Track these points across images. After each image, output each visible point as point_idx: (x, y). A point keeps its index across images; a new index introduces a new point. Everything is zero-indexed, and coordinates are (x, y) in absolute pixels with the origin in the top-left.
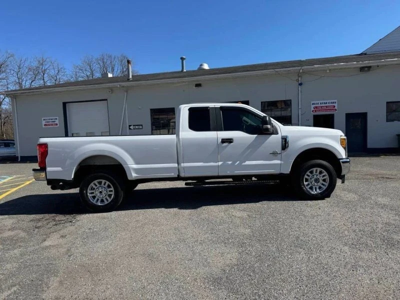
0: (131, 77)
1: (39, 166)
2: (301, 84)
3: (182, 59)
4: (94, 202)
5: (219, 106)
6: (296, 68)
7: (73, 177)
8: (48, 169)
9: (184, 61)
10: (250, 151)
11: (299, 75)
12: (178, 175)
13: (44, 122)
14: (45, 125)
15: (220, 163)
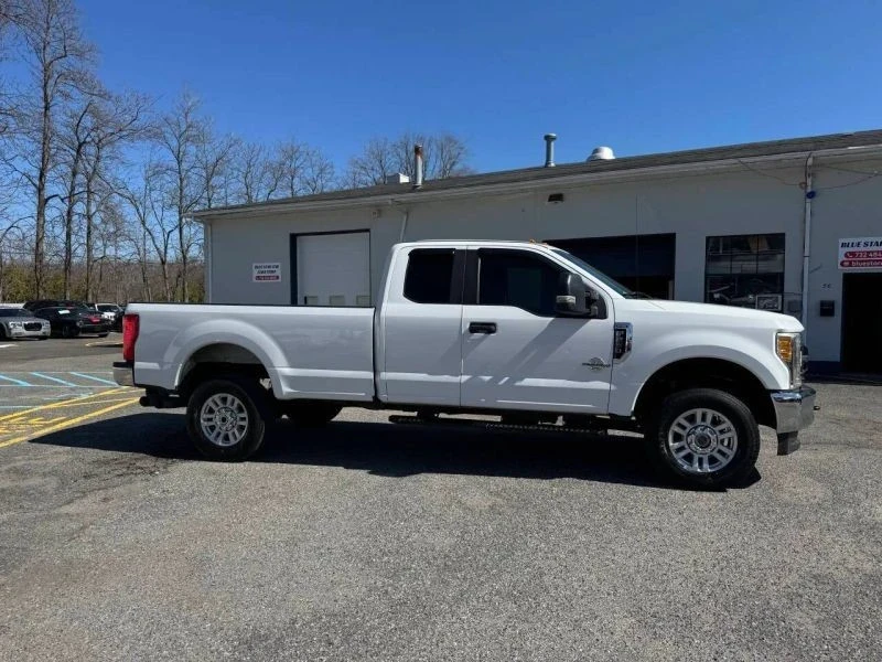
0: (420, 182)
1: (125, 357)
2: (811, 195)
3: (548, 139)
4: (211, 438)
5: (477, 248)
6: (799, 155)
7: (176, 384)
8: (138, 365)
9: (552, 144)
10: (536, 355)
11: (810, 172)
12: (376, 397)
13: (255, 273)
14: (258, 278)
15: (465, 378)
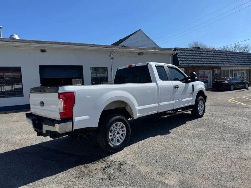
2: (112, 58)
4: (114, 143)
6: (112, 49)
7: (97, 124)
8: (76, 119)
10: (184, 93)
12: (158, 112)
15: (175, 101)
